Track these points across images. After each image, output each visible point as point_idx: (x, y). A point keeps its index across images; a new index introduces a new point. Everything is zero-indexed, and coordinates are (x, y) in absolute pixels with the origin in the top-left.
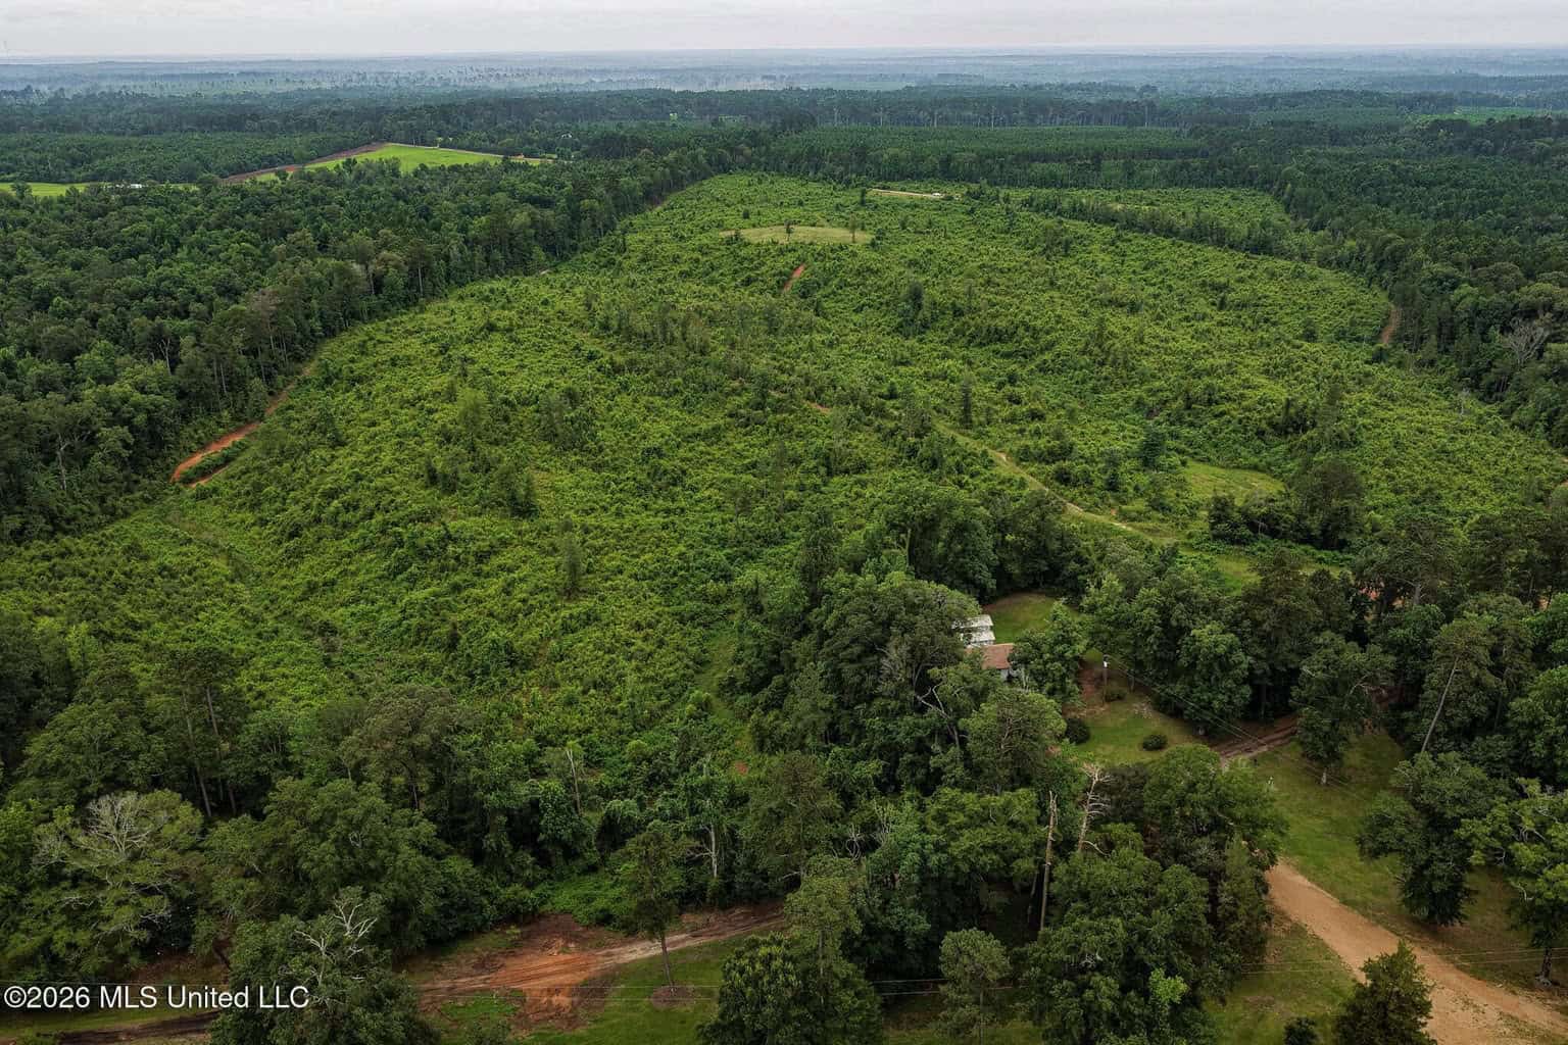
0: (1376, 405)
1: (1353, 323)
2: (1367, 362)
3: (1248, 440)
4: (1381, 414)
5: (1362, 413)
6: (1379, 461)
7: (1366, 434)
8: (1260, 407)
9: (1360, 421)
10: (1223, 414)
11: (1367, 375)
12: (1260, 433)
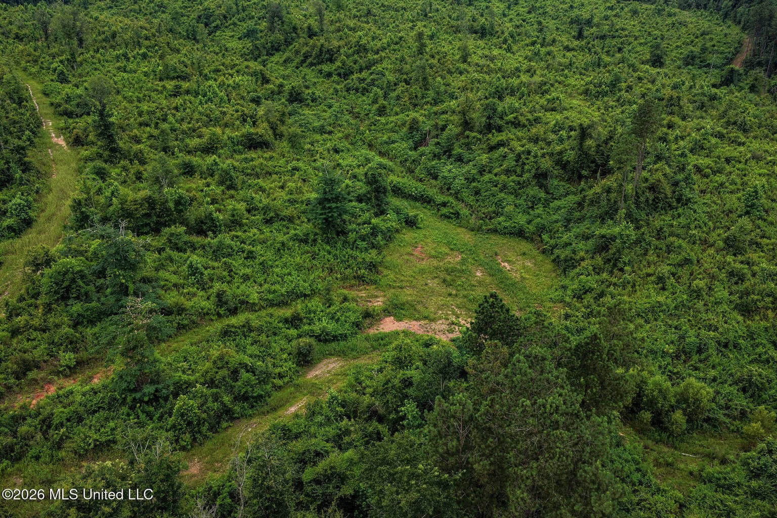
0: (720, 136)
1: (704, 50)
2: (714, 86)
3: (521, 185)
4: (727, 150)
5: (698, 148)
6: (718, 237)
7: (699, 182)
8: (552, 137)
9: (693, 160)
10: (501, 144)
11: (713, 98)
12: (541, 177)
